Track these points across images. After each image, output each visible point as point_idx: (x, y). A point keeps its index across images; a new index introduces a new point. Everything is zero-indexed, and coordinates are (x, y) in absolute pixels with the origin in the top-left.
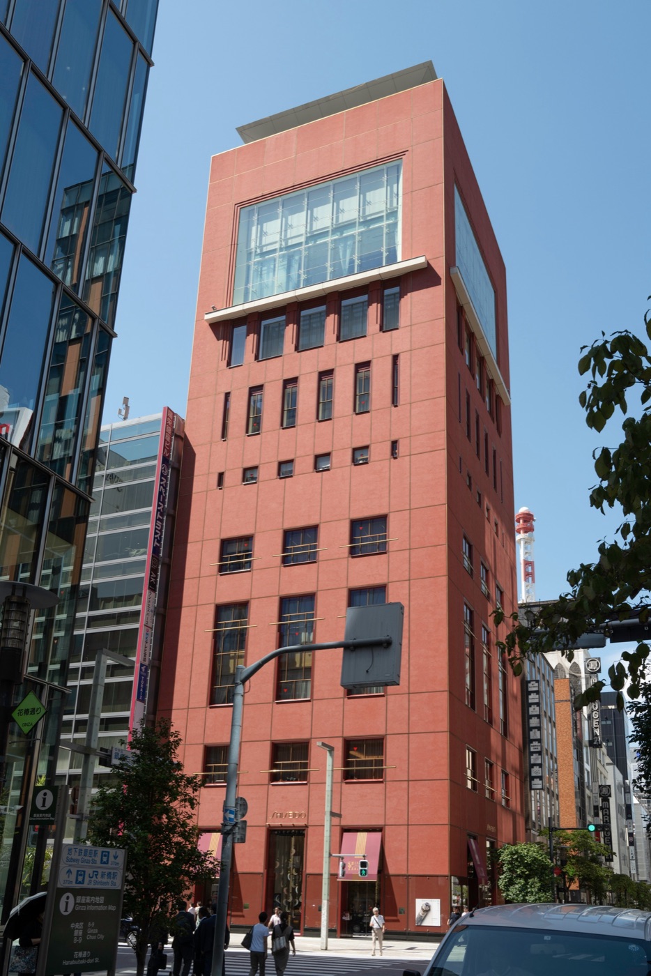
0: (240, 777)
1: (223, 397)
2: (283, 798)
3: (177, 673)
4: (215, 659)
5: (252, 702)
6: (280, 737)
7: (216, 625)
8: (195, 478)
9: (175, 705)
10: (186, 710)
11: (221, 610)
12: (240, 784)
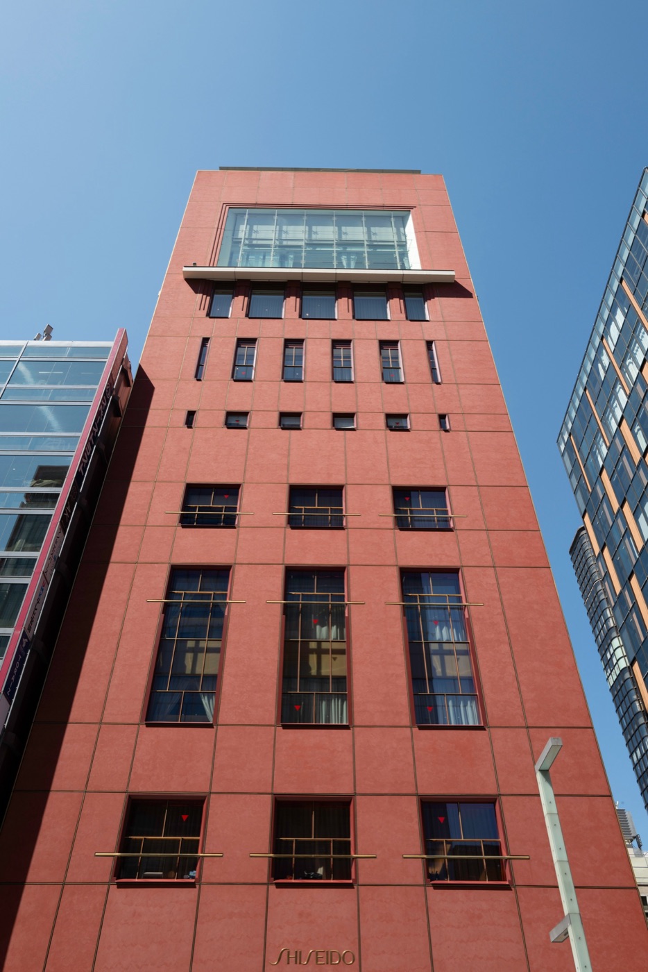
0: (205, 865)
1: (199, 341)
2: (301, 915)
3: (86, 661)
4: (162, 647)
5: (234, 720)
6: (290, 787)
7: (169, 595)
8: (150, 411)
9: (74, 715)
10: (97, 726)
11: (180, 574)
12: (203, 880)
